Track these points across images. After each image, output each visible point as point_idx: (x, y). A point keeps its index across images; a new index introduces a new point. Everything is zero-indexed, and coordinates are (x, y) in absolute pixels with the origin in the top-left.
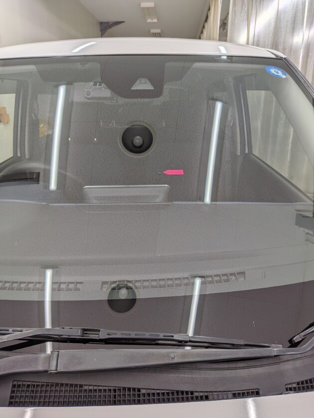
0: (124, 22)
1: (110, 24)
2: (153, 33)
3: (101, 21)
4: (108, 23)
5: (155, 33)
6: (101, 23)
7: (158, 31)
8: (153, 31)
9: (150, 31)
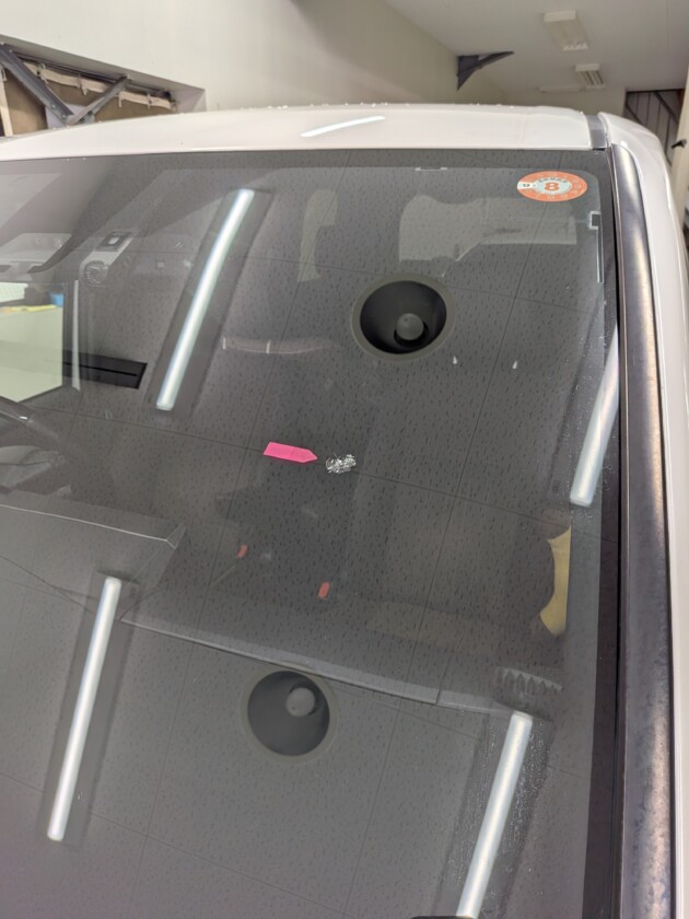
0: (511, 53)
1: (480, 59)
2: (582, 73)
3: (461, 54)
4: (477, 57)
5: (587, 72)
6: (461, 59)
7: (593, 67)
8: (582, 67)
9: (574, 67)
